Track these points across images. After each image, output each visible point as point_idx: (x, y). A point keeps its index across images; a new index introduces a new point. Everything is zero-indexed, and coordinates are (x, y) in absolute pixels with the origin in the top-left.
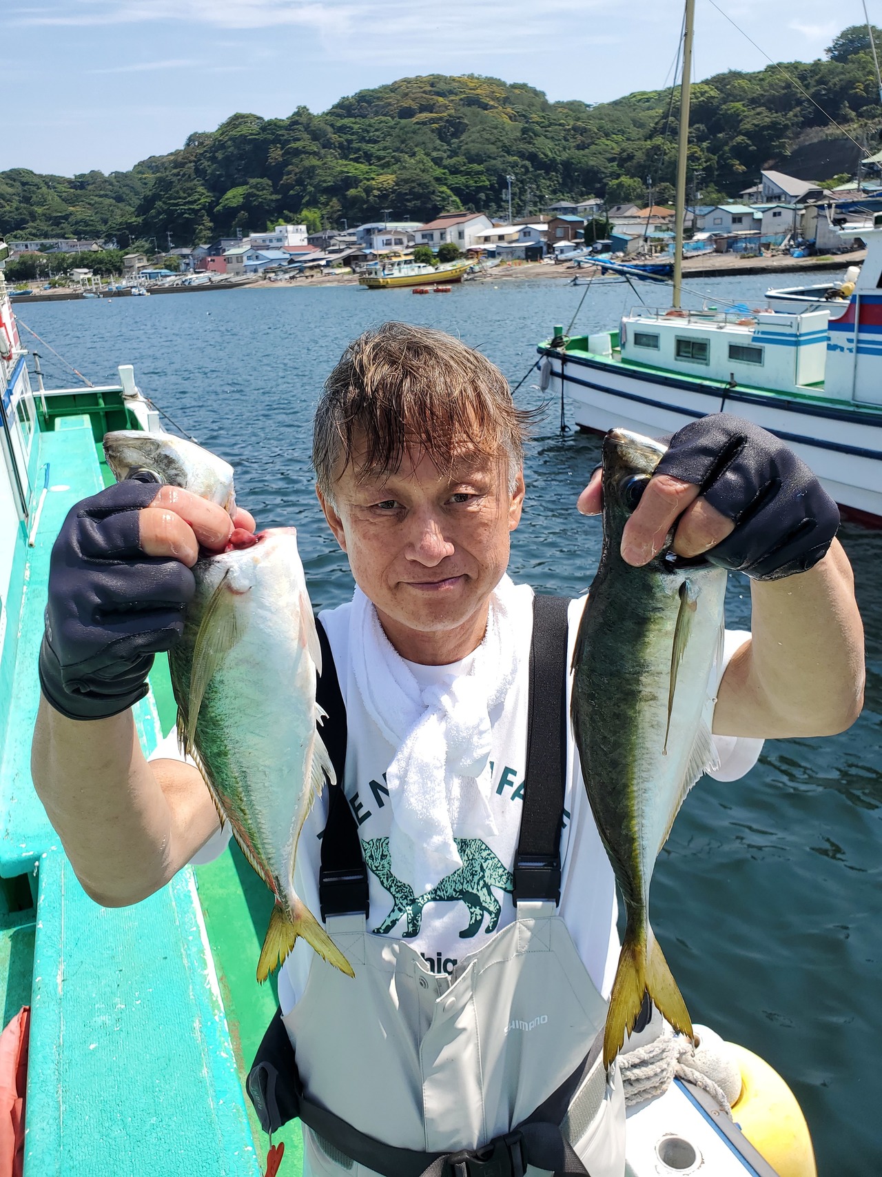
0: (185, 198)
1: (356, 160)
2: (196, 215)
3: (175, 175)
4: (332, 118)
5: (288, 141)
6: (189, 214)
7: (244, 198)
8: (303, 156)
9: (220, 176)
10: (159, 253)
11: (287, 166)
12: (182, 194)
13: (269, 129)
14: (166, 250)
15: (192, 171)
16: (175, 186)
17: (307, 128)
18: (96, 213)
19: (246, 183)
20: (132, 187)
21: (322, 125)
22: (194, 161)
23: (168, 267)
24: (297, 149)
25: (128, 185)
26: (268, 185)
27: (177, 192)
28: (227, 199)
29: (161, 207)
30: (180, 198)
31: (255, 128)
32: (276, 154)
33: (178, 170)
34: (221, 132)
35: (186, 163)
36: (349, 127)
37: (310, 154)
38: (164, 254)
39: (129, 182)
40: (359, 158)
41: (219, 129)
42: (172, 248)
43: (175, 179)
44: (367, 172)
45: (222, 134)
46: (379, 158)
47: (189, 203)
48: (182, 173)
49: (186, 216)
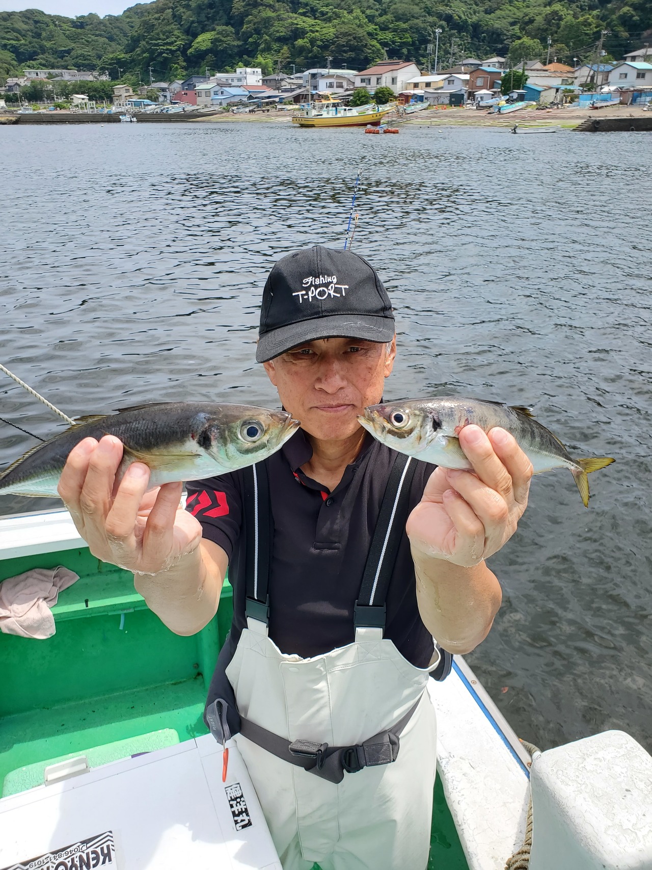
0: (164, 40)
1: (304, 14)
2: (172, 55)
3: (156, 19)
6: (167, 54)
7: (212, 43)
8: (261, 8)
9: (193, 22)
10: (143, 85)
11: (247, 16)
12: (161, 36)
14: (148, 83)
15: (170, 15)
16: (156, 29)
18: (93, 49)
19: (214, 30)
20: (122, 30)
22: (172, 8)
23: (149, 98)
25: (118, 27)
26: (231, 32)
27: (158, 34)
28: (198, 43)
29: (144, 46)
30: (160, 39)
32: (239, 5)
33: (159, 15)
37: (267, 6)
38: (146, 87)
39: (119, 24)
40: (306, 12)
42: (153, 82)
43: (156, 22)
44: (313, 25)
46: (323, 14)
47: (167, 44)
48: (162, 18)
49: (164, 55)
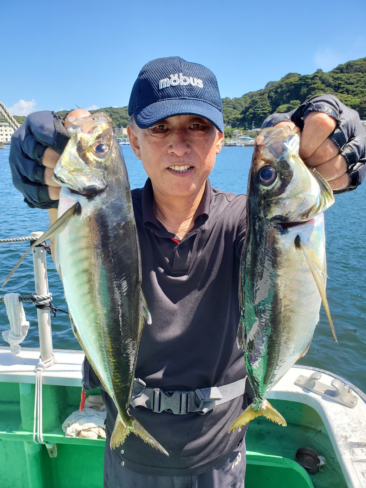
4: (333, 74)
13: (303, 79)
17: (320, 79)
21: (328, 77)
24: (314, 88)
31: (297, 79)
34: (281, 81)
35: (265, 93)
36: (340, 78)
41: (281, 80)
45: (282, 82)
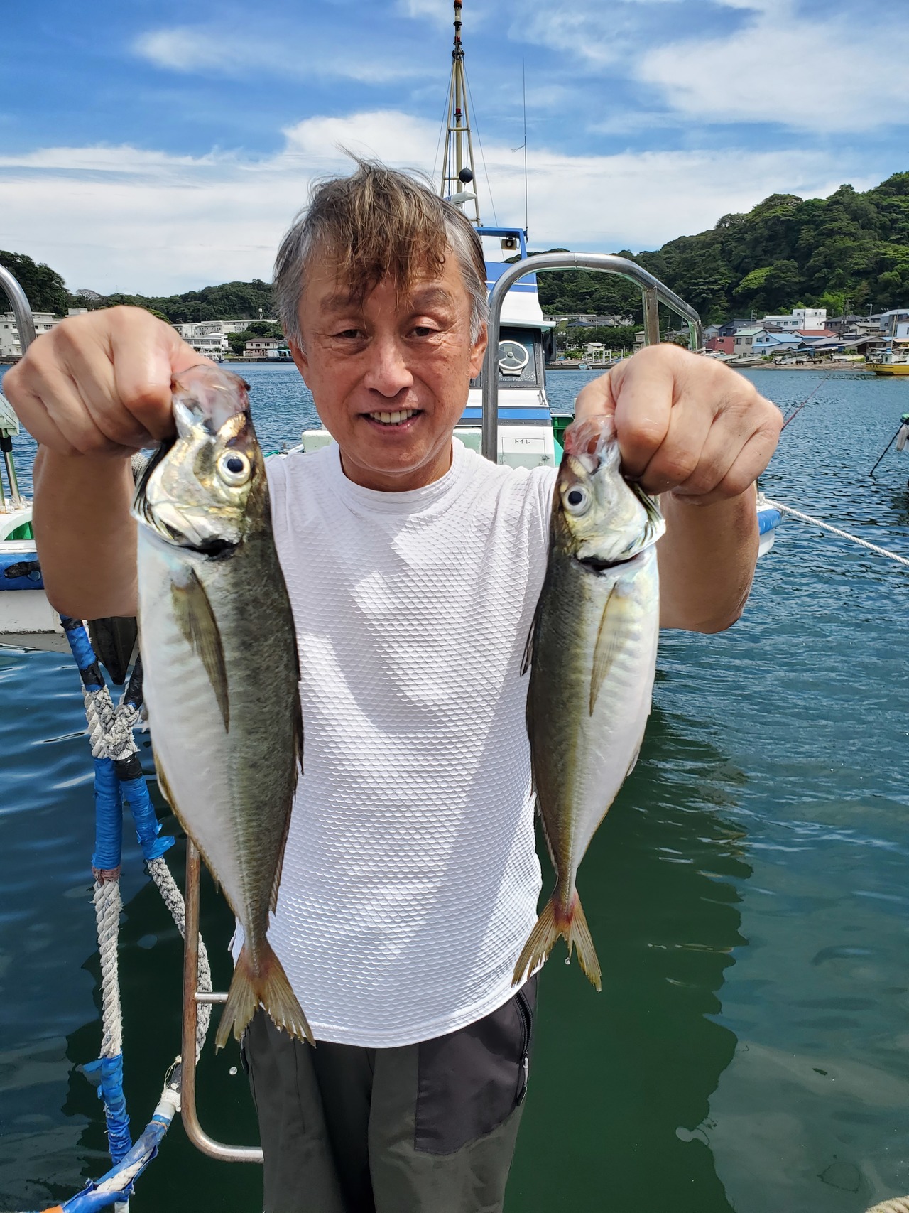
0: (707, 278)
1: (898, 242)
2: (714, 295)
3: (700, 256)
4: (878, 197)
5: (824, 222)
6: (707, 294)
7: (765, 280)
8: (837, 237)
9: (745, 257)
10: (671, 330)
12: (704, 274)
13: (806, 210)
17: (847, 208)
18: (619, 290)
21: (866, 204)
22: (722, 243)
24: (832, 230)
26: (794, 267)
27: (700, 272)
28: (748, 280)
30: (701, 278)
31: (791, 208)
32: (807, 235)
34: (754, 213)
35: (714, 244)
36: (896, 206)
37: (845, 235)
40: (901, 239)
41: (753, 211)
43: (699, 259)
44: (908, 254)
45: (755, 216)
47: (709, 283)
48: (707, 254)
49: (703, 295)
